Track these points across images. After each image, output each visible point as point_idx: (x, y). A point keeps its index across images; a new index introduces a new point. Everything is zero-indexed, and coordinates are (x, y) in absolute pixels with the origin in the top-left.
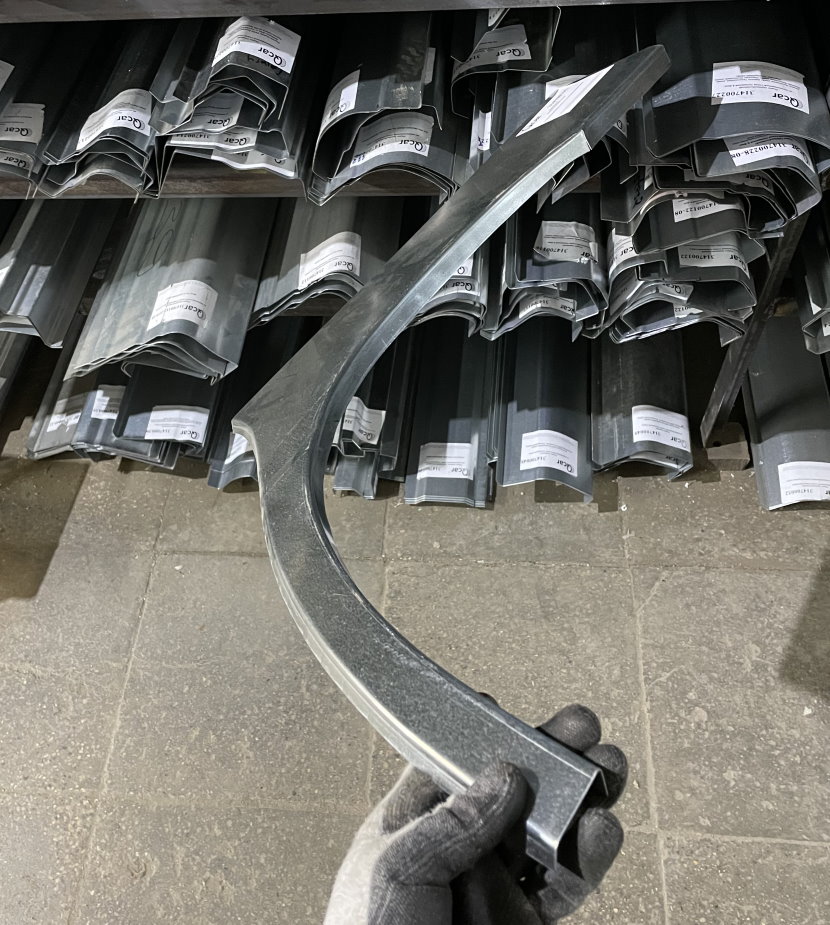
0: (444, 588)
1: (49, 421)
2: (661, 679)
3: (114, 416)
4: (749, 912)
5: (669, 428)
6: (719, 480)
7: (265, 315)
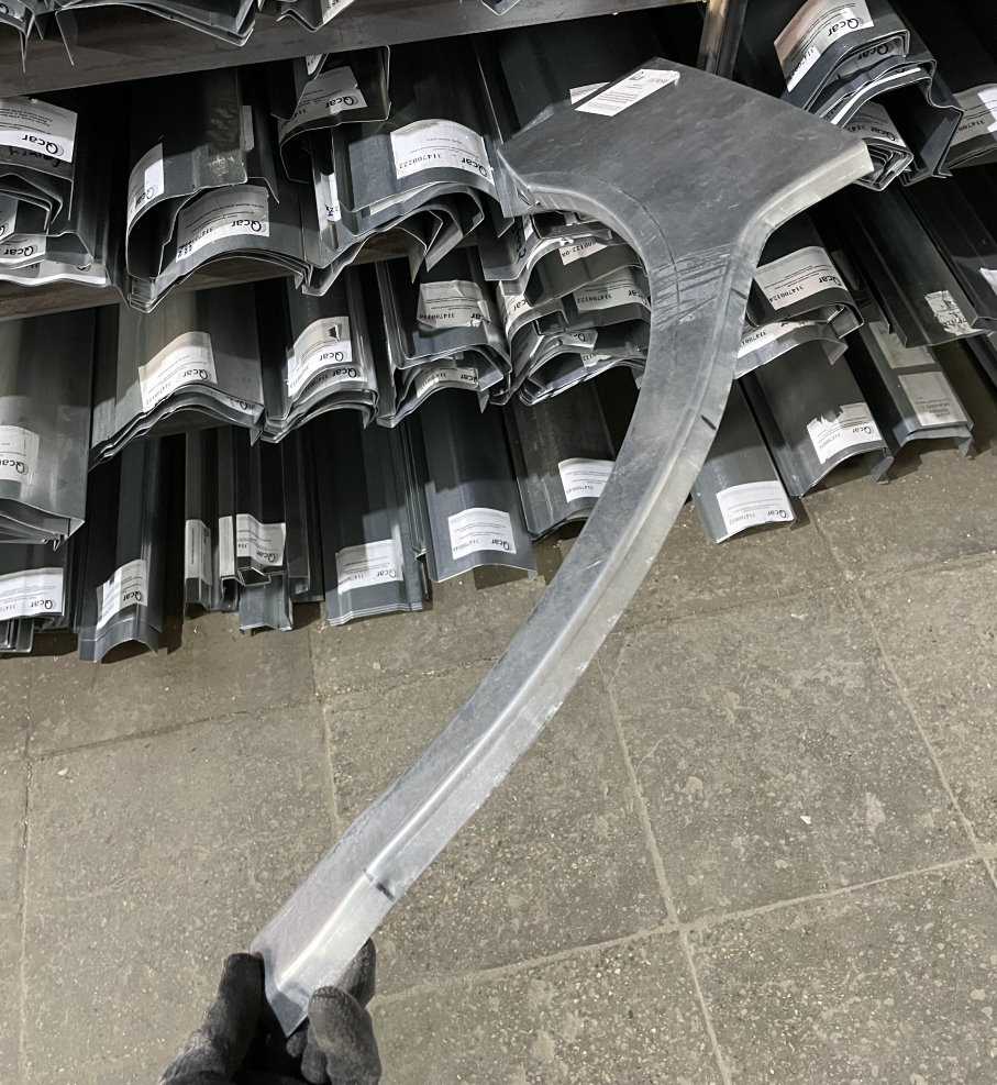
2: (649, 755)
4: (790, 987)
7: (108, 450)
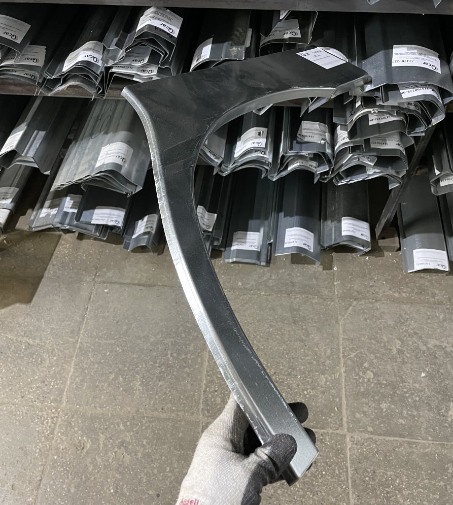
0: (243, 306)
1: (40, 213)
3: (76, 211)
5: (360, 229)
6: (384, 256)
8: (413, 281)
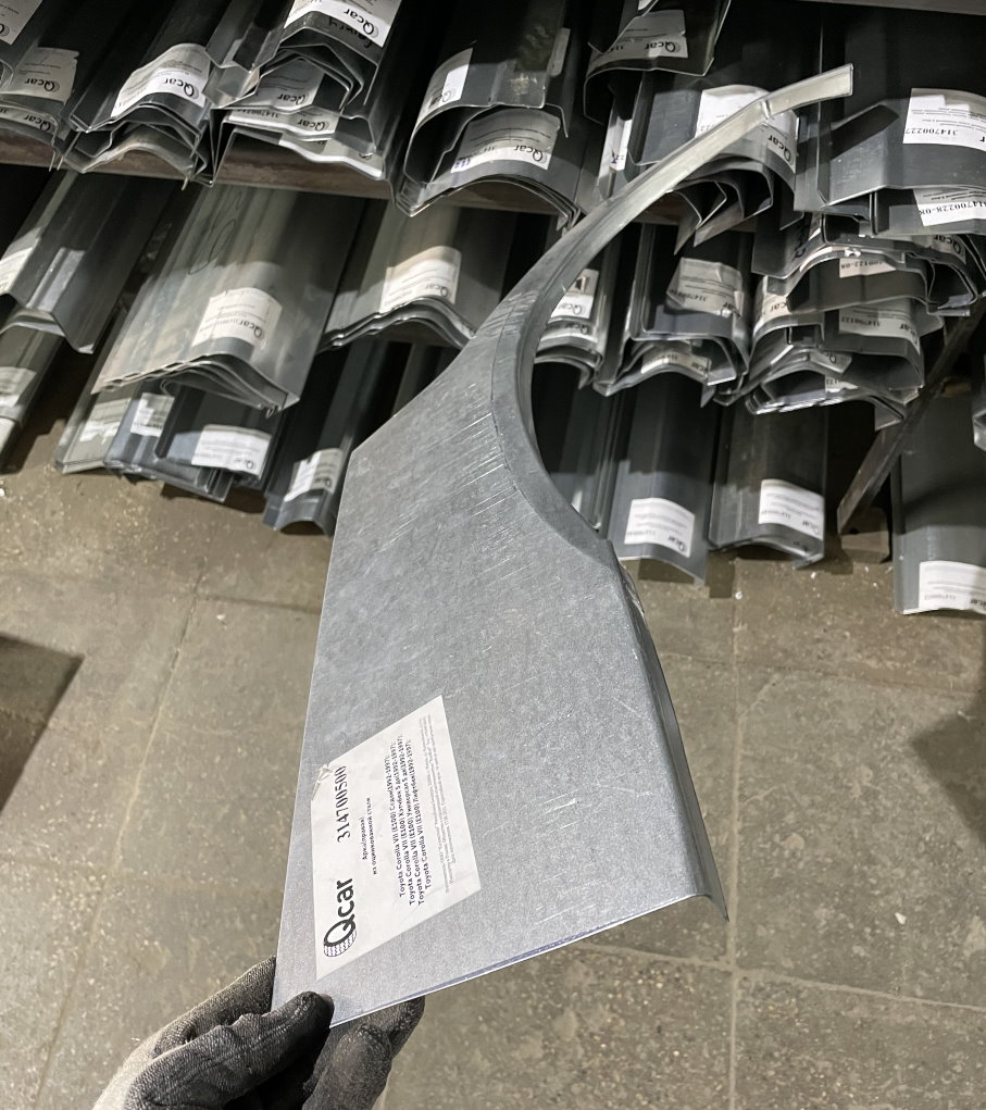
1: (81, 431)
2: (757, 797)
3: (158, 433)
4: (826, 1069)
5: (801, 509)
6: (851, 572)
7: (339, 339)
8: (914, 634)
